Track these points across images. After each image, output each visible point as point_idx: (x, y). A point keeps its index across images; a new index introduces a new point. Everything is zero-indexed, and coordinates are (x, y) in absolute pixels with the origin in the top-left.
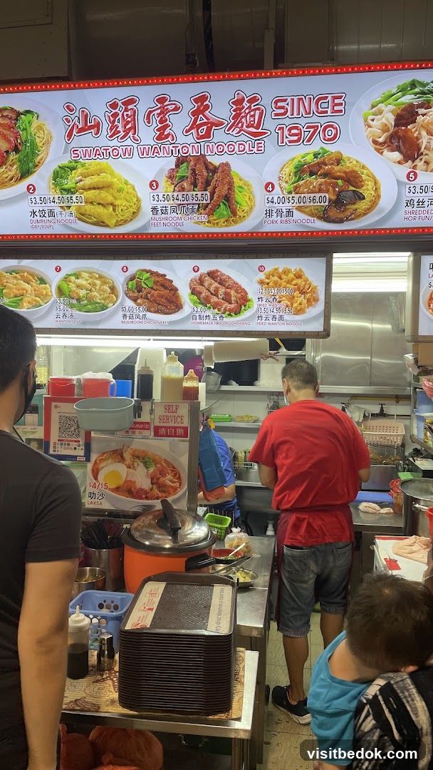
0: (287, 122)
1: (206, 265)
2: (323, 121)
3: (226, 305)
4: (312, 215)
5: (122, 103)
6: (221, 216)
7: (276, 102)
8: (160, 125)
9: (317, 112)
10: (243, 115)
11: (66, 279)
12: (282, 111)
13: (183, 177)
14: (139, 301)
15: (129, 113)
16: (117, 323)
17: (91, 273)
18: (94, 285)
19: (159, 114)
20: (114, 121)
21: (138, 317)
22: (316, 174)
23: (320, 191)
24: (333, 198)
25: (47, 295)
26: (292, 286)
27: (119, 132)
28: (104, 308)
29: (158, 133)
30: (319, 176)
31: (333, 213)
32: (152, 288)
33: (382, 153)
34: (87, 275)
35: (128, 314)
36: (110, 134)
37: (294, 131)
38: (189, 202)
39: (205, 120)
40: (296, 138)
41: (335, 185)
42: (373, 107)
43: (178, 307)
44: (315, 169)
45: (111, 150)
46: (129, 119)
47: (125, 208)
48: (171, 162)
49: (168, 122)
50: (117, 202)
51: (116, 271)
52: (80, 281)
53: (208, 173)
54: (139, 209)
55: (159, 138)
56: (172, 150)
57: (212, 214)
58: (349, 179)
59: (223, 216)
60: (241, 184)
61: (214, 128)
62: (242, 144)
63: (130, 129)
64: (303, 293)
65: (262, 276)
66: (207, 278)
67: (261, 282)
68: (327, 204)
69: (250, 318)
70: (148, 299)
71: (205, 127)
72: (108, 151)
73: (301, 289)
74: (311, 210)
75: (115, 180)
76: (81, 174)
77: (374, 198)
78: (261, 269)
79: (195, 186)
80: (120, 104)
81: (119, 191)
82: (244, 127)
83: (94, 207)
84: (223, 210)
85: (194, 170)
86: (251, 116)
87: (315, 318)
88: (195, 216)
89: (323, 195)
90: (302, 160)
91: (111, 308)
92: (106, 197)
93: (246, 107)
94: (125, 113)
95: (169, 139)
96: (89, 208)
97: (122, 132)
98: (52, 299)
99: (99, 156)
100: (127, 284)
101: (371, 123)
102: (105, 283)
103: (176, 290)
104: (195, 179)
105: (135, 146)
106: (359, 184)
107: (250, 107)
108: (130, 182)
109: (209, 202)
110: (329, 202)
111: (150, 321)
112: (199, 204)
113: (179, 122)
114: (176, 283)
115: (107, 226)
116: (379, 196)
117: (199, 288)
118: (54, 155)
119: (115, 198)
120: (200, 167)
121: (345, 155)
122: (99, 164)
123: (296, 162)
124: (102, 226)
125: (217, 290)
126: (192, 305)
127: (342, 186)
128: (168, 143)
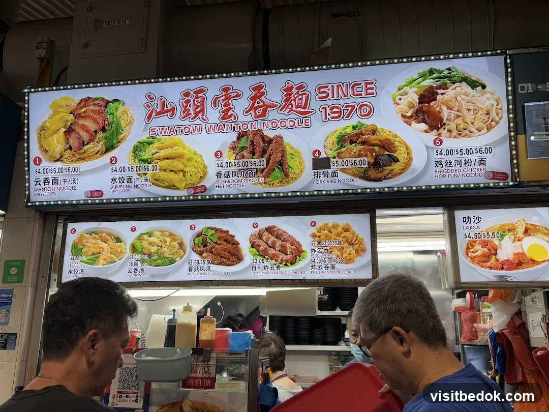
0: (329, 103)
1: (265, 222)
2: (359, 101)
3: (282, 256)
4: (355, 175)
5: (194, 93)
6: (276, 178)
7: (319, 88)
8: (224, 108)
9: (353, 95)
10: (292, 98)
11: (140, 238)
12: (324, 95)
13: (243, 147)
14: (204, 255)
15: (199, 100)
16: (183, 275)
17: (162, 232)
18: (165, 242)
19: (223, 100)
20: (187, 106)
21: (202, 269)
22: (355, 142)
23: (360, 155)
24: (372, 161)
25: (121, 252)
26: (342, 239)
27: (190, 114)
28: (172, 262)
29: (223, 114)
30: (358, 144)
31: (372, 173)
32: (216, 243)
33: (410, 125)
34: (159, 233)
35: (194, 267)
36: (183, 116)
37: (335, 110)
38: (248, 167)
39: (262, 104)
40: (337, 115)
41: (372, 151)
42: (399, 89)
43: (239, 259)
44: (354, 139)
45: (183, 128)
46: (199, 104)
47: (194, 173)
48: (233, 136)
49: (231, 106)
50: (187, 169)
51: (185, 229)
52: (152, 239)
53: (264, 143)
54: (205, 174)
55: (223, 118)
56: (234, 127)
57: (268, 177)
58: (384, 146)
59: (278, 178)
60: (292, 152)
61: (269, 109)
62: (292, 121)
63: (199, 112)
64: (351, 244)
65: (314, 230)
66: (266, 233)
67: (314, 236)
68: (366, 166)
69: (305, 267)
70: (212, 253)
71: (261, 109)
72: (181, 129)
73: (349, 241)
74: (353, 171)
75: (186, 152)
76: (157, 148)
77: (407, 161)
78: (313, 224)
79: (253, 154)
80: (192, 93)
81: (189, 160)
82: (294, 108)
83: (166, 173)
84: (277, 173)
85: (252, 142)
86: (300, 99)
87: (364, 267)
88: (254, 179)
89: (362, 159)
90: (343, 132)
91: (179, 261)
92: (177, 165)
93: (295, 93)
94: (196, 100)
95: (232, 118)
96: (163, 175)
97: (193, 114)
98: (126, 255)
99: (173, 133)
100: (194, 240)
101: (399, 101)
102: (174, 240)
103: (238, 244)
104: (253, 149)
105: (204, 124)
106: (393, 149)
107: (298, 93)
108: (198, 152)
109: (265, 166)
110: (368, 165)
111: (214, 273)
112: (257, 169)
113: (240, 106)
114: (237, 238)
115: (178, 189)
116: (411, 159)
117: (258, 242)
118: (135, 133)
119: (185, 166)
120: (258, 140)
121: (379, 127)
122: (173, 139)
123: (338, 134)
124: (173, 189)
125: (274, 243)
126: (252, 257)
127: (378, 152)
128: (231, 121)
